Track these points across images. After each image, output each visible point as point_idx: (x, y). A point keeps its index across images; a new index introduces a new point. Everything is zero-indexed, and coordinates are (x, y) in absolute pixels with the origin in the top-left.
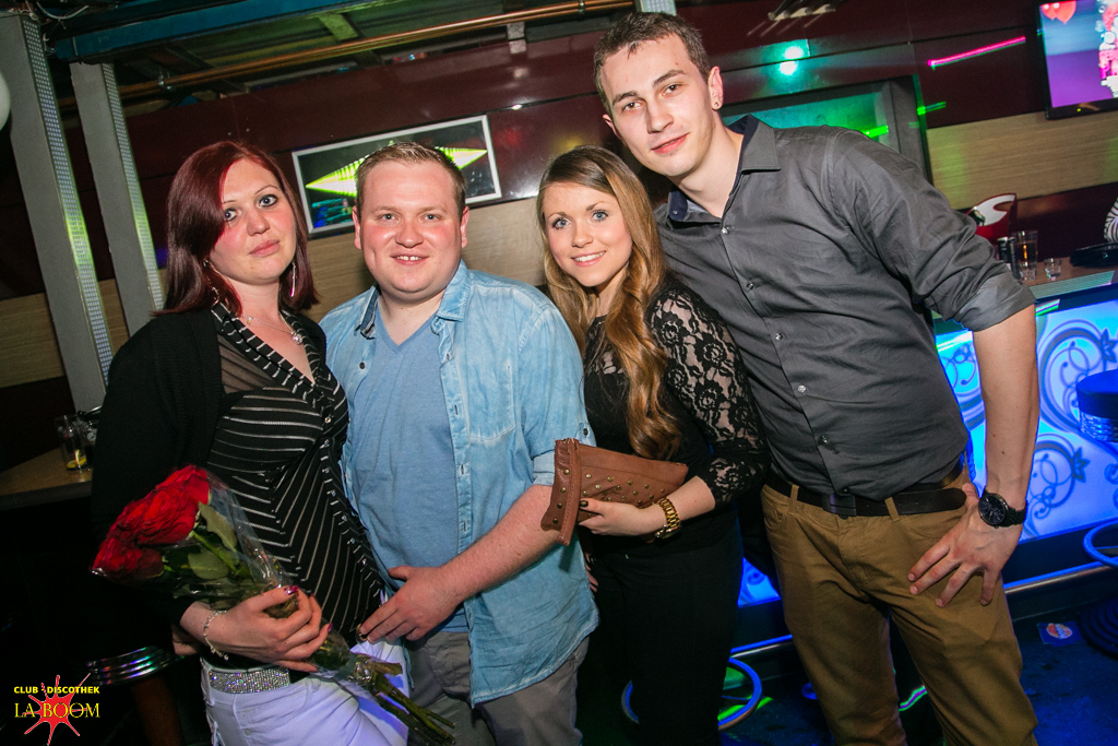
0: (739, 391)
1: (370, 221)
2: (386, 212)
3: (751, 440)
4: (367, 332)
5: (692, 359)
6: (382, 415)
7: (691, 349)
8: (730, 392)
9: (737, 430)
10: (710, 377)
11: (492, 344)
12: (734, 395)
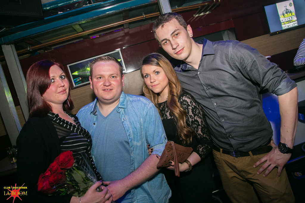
0: (204, 123)
1: (95, 80)
2: (99, 76)
3: (208, 137)
4: (95, 113)
5: (191, 113)
6: (102, 139)
7: (190, 110)
8: (201, 123)
9: (203, 135)
10: (195, 118)
11: (136, 115)
12: (202, 124)
